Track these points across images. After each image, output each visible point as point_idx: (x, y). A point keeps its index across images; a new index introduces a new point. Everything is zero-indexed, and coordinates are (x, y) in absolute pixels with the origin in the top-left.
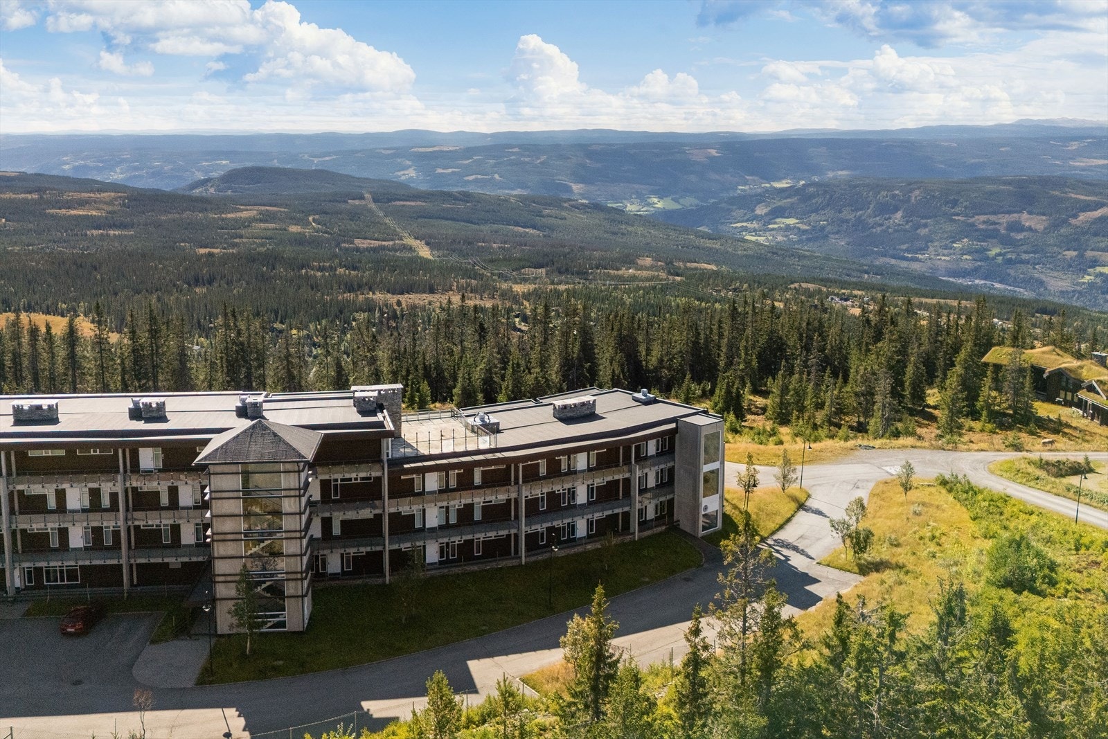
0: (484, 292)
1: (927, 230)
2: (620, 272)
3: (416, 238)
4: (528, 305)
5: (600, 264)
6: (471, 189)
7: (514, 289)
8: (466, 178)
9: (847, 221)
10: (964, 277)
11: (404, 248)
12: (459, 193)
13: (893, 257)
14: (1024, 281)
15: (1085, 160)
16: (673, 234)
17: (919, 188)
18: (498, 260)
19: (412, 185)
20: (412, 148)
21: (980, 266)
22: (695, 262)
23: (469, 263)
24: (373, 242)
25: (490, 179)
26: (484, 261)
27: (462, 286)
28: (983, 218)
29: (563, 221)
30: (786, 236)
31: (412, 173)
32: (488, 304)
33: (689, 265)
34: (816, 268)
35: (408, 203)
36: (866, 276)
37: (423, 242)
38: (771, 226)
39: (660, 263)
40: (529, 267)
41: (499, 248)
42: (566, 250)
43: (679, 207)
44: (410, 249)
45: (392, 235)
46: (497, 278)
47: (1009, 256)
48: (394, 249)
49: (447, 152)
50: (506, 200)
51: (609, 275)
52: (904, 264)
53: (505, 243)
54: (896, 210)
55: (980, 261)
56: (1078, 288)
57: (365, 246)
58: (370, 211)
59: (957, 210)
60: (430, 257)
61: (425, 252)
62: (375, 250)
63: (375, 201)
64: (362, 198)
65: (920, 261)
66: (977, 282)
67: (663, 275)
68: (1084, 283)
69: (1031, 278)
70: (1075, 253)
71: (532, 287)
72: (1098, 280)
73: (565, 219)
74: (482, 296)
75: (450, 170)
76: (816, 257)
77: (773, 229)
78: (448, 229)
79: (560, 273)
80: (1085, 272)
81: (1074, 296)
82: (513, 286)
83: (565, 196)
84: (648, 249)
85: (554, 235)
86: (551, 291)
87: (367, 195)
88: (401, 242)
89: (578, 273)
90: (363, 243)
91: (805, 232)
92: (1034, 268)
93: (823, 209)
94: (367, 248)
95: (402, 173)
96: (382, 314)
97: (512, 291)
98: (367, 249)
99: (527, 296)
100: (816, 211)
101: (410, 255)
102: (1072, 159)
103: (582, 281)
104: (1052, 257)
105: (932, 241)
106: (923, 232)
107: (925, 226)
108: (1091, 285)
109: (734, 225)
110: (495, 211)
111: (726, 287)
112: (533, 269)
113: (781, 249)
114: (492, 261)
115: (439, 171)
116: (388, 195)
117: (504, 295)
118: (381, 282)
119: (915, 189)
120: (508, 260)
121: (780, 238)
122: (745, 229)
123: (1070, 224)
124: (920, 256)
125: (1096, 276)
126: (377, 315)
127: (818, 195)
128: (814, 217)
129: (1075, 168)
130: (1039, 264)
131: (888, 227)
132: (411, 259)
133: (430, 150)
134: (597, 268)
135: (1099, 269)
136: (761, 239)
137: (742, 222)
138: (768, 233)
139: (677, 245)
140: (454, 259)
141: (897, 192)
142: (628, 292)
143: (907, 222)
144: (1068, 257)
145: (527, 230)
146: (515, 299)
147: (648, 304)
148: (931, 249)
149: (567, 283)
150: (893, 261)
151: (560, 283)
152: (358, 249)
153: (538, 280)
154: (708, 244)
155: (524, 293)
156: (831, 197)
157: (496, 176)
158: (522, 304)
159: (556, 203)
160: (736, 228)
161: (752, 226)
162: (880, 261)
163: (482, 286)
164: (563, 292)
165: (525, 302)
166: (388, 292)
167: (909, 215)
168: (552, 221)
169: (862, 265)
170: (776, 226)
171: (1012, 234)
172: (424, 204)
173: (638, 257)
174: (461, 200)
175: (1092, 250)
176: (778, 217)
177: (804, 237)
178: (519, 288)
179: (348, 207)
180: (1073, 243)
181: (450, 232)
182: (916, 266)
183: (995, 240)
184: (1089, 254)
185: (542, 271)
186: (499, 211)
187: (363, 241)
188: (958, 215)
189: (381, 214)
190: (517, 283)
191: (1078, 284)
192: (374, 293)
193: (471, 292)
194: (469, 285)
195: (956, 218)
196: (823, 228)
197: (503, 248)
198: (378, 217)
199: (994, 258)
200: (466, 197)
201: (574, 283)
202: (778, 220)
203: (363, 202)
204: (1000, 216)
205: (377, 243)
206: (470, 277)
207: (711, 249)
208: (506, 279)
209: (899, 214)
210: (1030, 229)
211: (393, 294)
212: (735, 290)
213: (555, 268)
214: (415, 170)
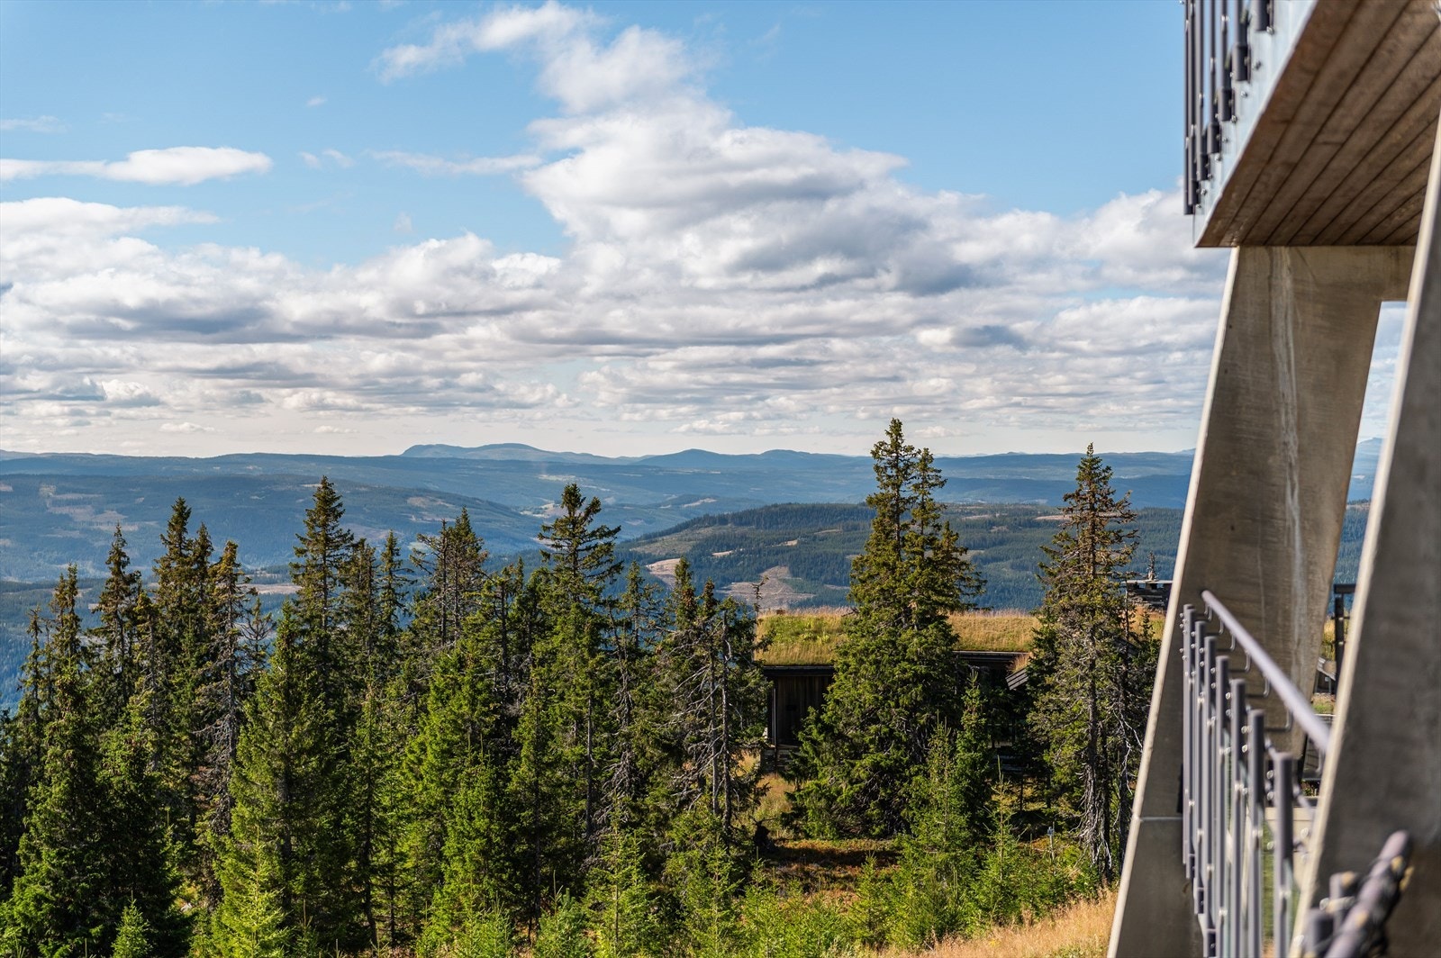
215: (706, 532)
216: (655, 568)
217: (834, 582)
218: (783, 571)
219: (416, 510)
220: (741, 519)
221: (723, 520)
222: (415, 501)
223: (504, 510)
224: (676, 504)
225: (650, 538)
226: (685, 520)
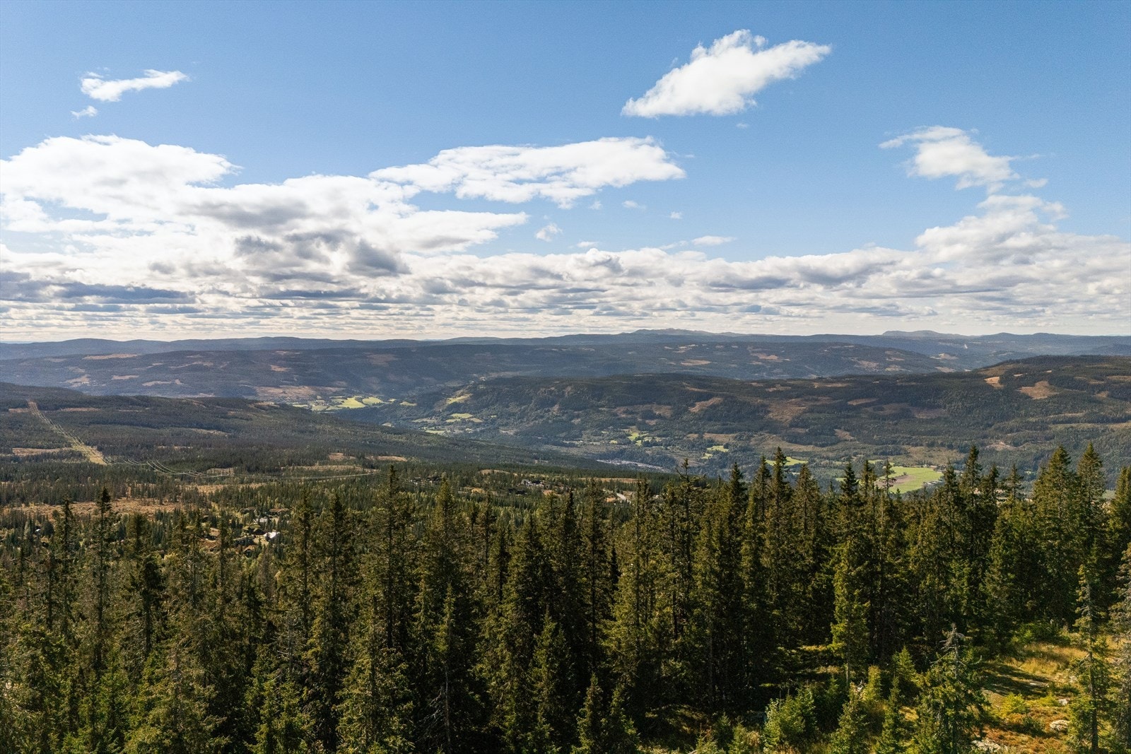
0: (164, 496)
1: (579, 420)
2: (314, 468)
3: (87, 444)
4: (216, 507)
5: (292, 461)
6: (149, 394)
7: (200, 491)
8: (144, 385)
9: (514, 414)
10: (612, 459)
11: (72, 455)
12: (137, 397)
13: (555, 444)
14: (660, 459)
15: (692, 361)
16: (360, 431)
17: (570, 385)
18: (181, 462)
19: (84, 392)
20: (86, 356)
21: (625, 449)
22: (386, 455)
23: (147, 467)
24: (36, 450)
25: (171, 385)
26: (165, 463)
27: (138, 490)
28: (623, 409)
29: (249, 422)
30: (462, 429)
31: (85, 381)
32: (170, 509)
33: (380, 458)
34: (493, 456)
35: (79, 409)
36: (536, 461)
37: (95, 448)
38: (448, 421)
39: (351, 457)
40: (215, 467)
41: (181, 450)
42: (254, 449)
43: (363, 406)
44: (80, 455)
45: (61, 442)
46: (179, 480)
47: (646, 439)
48: (60, 456)
49: (124, 359)
50: (188, 403)
51: (302, 471)
52: (563, 450)
53: (188, 444)
54: (553, 404)
55: (624, 444)
56: (702, 464)
57: (25, 455)
58: (35, 419)
59: (602, 402)
60: (102, 463)
61: (97, 458)
62: (37, 458)
63: (40, 408)
64: (25, 405)
65: (576, 446)
66: (624, 462)
67: (359, 469)
68: (705, 460)
69: (666, 457)
70: (696, 436)
71: (221, 487)
72: (716, 457)
73: (251, 419)
74: (161, 501)
75: (127, 377)
76: (493, 446)
77: (450, 424)
78: (124, 433)
79: (249, 470)
80: (705, 451)
81: (699, 471)
82: (198, 487)
83: (251, 398)
84: (337, 445)
85: (241, 435)
86: (243, 490)
87: (31, 403)
88: (69, 449)
89: (269, 471)
90: (24, 452)
91: (478, 425)
92: (667, 449)
93: (493, 404)
94: (28, 456)
95: (74, 380)
96: (33, 528)
97: (198, 493)
98: (28, 458)
99: (216, 498)
100: (487, 406)
101: (79, 462)
102: (683, 360)
103: (274, 478)
104: (679, 439)
105: (585, 429)
106: (576, 421)
107: (578, 416)
108: (711, 461)
109: (416, 421)
110: (175, 414)
111: (425, 476)
112: (219, 470)
113: (460, 441)
114: (173, 463)
115: (116, 378)
116: (56, 403)
117: (188, 498)
118: (38, 491)
119: (567, 386)
120: (191, 461)
121: (457, 431)
122: (426, 424)
123: (690, 412)
124: (576, 443)
125: (714, 454)
126: (27, 530)
127: (488, 393)
128: (485, 411)
129: (686, 367)
130: (669, 445)
131: (548, 419)
132: (78, 466)
133: (106, 357)
134: (290, 465)
135: (715, 448)
136: (441, 433)
137: (423, 418)
138: (446, 428)
139: (365, 441)
140: (130, 463)
141: (553, 389)
142: (329, 486)
143: (564, 414)
144: (691, 439)
145: (212, 432)
146: (201, 501)
147: (352, 498)
148: (584, 436)
149: (258, 481)
150: (555, 448)
151: (251, 481)
152: (16, 459)
153: (226, 481)
154: (395, 438)
155: (211, 494)
156: (499, 394)
157: (177, 382)
158: (210, 507)
159: (242, 404)
160: (417, 423)
161: (432, 421)
162: (545, 448)
163: (162, 489)
164: (257, 490)
165: (213, 504)
166: (46, 502)
167: (564, 408)
168: (237, 422)
169: (531, 452)
170: (453, 421)
171: (647, 421)
172: (97, 410)
173: (329, 453)
174: (139, 405)
175: (709, 432)
176: (453, 413)
177: (478, 430)
178: (205, 490)
179: (8, 415)
180: (694, 428)
181: (126, 436)
182: (574, 451)
183: (634, 427)
184: (707, 436)
185: (230, 471)
186: (181, 414)
187: (22, 449)
188: (603, 406)
189: (47, 421)
190: (202, 484)
191: (701, 461)
192: (27, 505)
193: (149, 497)
194: (146, 489)
195: (603, 409)
196: (493, 421)
197: (186, 451)
198: (44, 424)
199: (635, 442)
200: (144, 401)
201: (265, 481)
202: (454, 415)
203: (26, 410)
204: (636, 406)
205: (40, 451)
206: (148, 481)
207: (397, 442)
208: (190, 480)
209: (556, 408)
210: (660, 417)
211: (51, 505)
212: (435, 479)
213: (244, 466)
214: (88, 377)
215: (1011, 366)
216: (988, 380)
217: (1069, 387)
218: (1046, 383)
219: (889, 356)
220: (1025, 361)
221: (1018, 362)
222: (888, 352)
223: (924, 356)
224: (996, 354)
225: (987, 368)
226: (1000, 361)
